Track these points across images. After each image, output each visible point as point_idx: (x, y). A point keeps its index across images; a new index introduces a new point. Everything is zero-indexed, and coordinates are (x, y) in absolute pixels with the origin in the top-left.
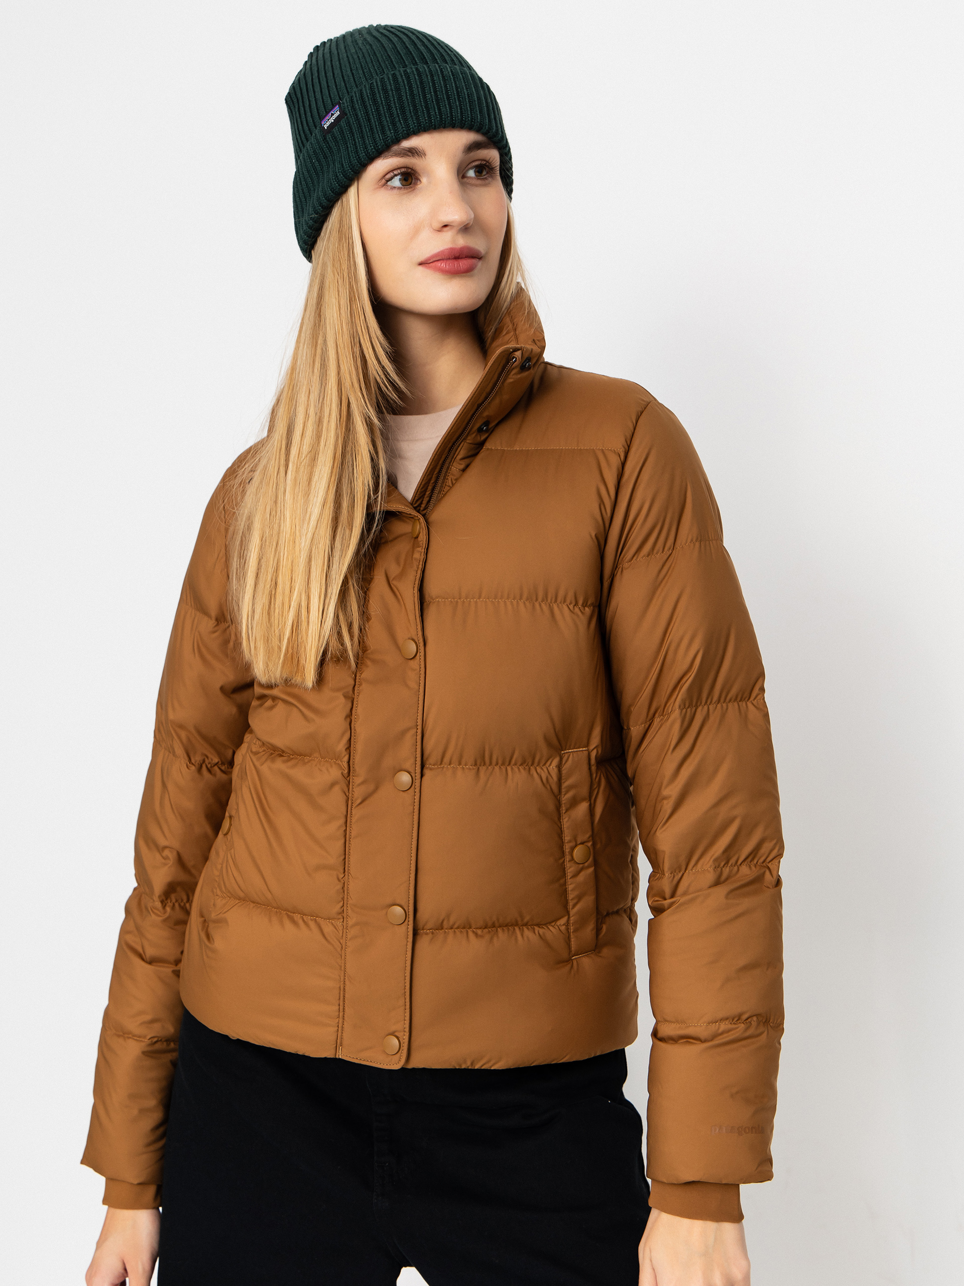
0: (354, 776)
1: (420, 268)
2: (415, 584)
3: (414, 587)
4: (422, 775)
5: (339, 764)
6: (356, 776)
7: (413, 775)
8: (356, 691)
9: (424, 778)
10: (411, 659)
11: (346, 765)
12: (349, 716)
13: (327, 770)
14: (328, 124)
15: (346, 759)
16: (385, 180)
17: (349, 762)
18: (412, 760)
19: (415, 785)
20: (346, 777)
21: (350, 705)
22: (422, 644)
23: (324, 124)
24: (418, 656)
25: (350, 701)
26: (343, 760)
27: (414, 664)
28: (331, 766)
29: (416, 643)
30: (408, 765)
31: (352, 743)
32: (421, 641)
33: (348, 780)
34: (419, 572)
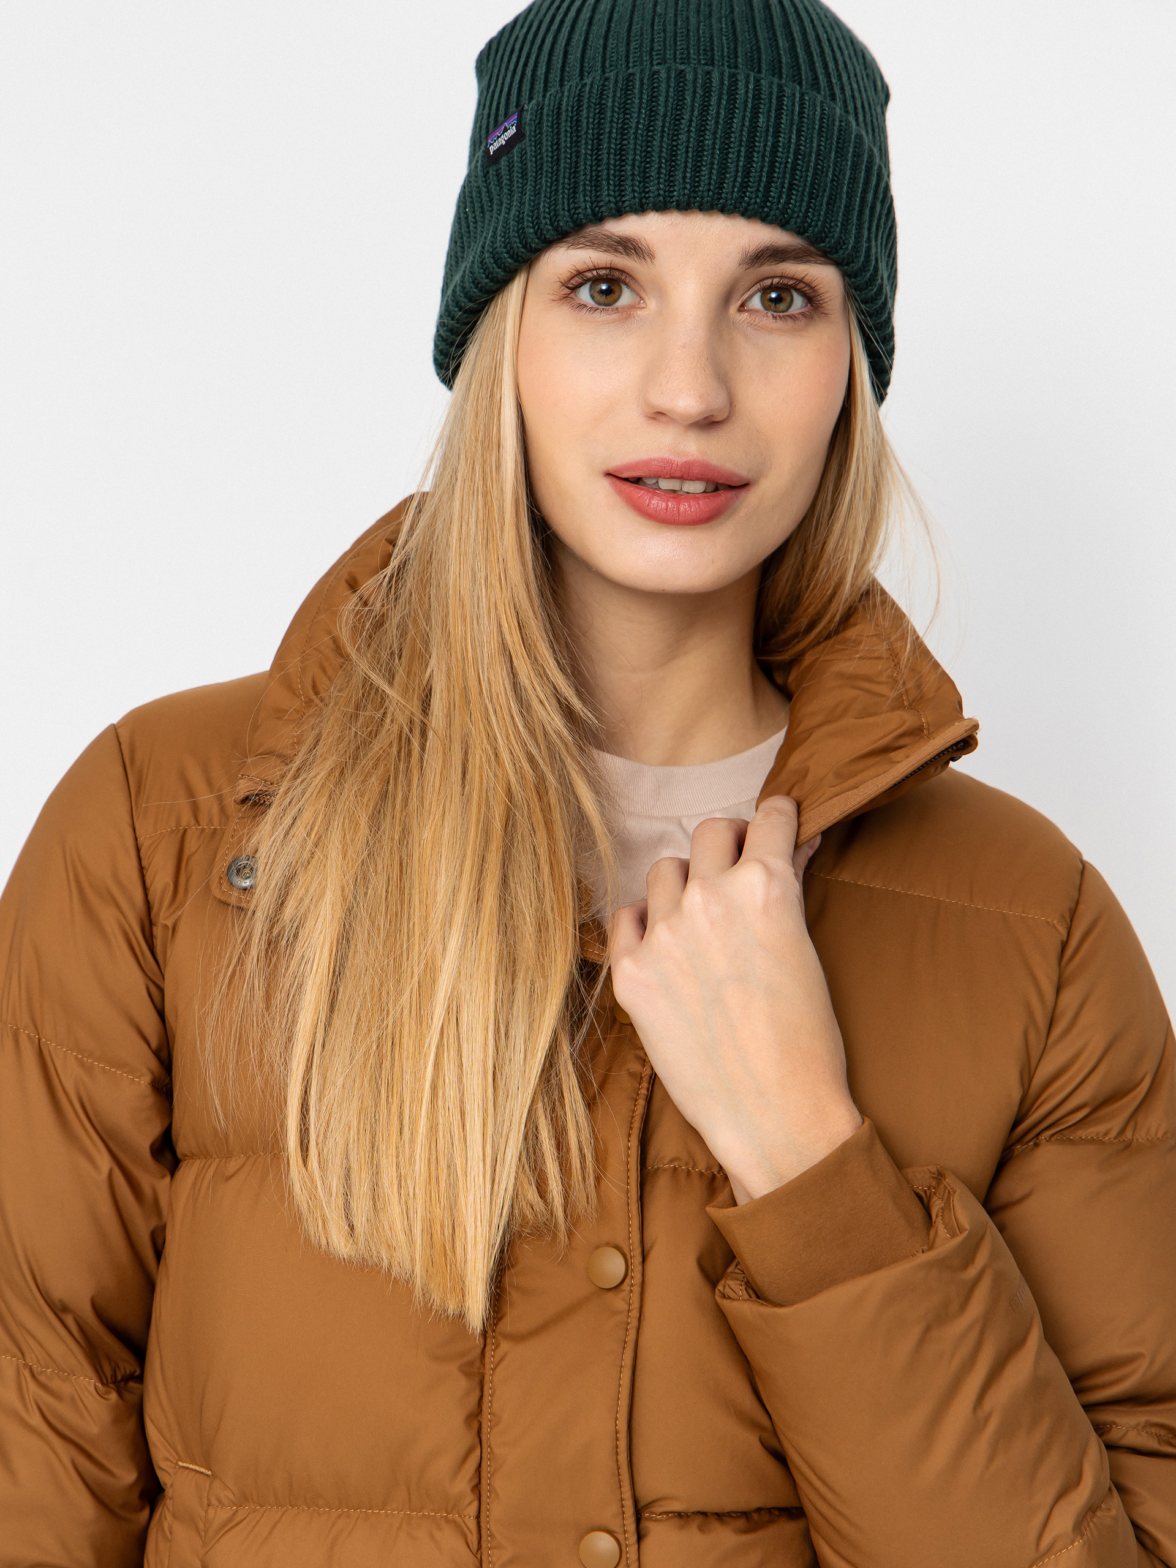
0: (490, 1549)
1: (605, 484)
2: (631, 1128)
3: (629, 1135)
4: (640, 1538)
5: (455, 1522)
6: (495, 1548)
7: (621, 1538)
8: (487, 1359)
9: (647, 1543)
10: (610, 1290)
11: (472, 1524)
12: (475, 1417)
13: (432, 1537)
14: (496, 145)
15: (473, 1509)
16: (572, 285)
17: (478, 1517)
18: (615, 1508)
19: (627, 1559)
20: (475, 1552)
21: (477, 1393)
22: (638, 1259)
23: (491, 144)
24: (625, 1286)
25: (477, 1380)
26: (465, 1513)
27: (618, 1302)
28: (440, 1529)
29: (624, 1255)
30: (609, 1515)
31: (484, 1474)
32: (637, 1252)
33: (479, 1557)
34: (641, 1102)
